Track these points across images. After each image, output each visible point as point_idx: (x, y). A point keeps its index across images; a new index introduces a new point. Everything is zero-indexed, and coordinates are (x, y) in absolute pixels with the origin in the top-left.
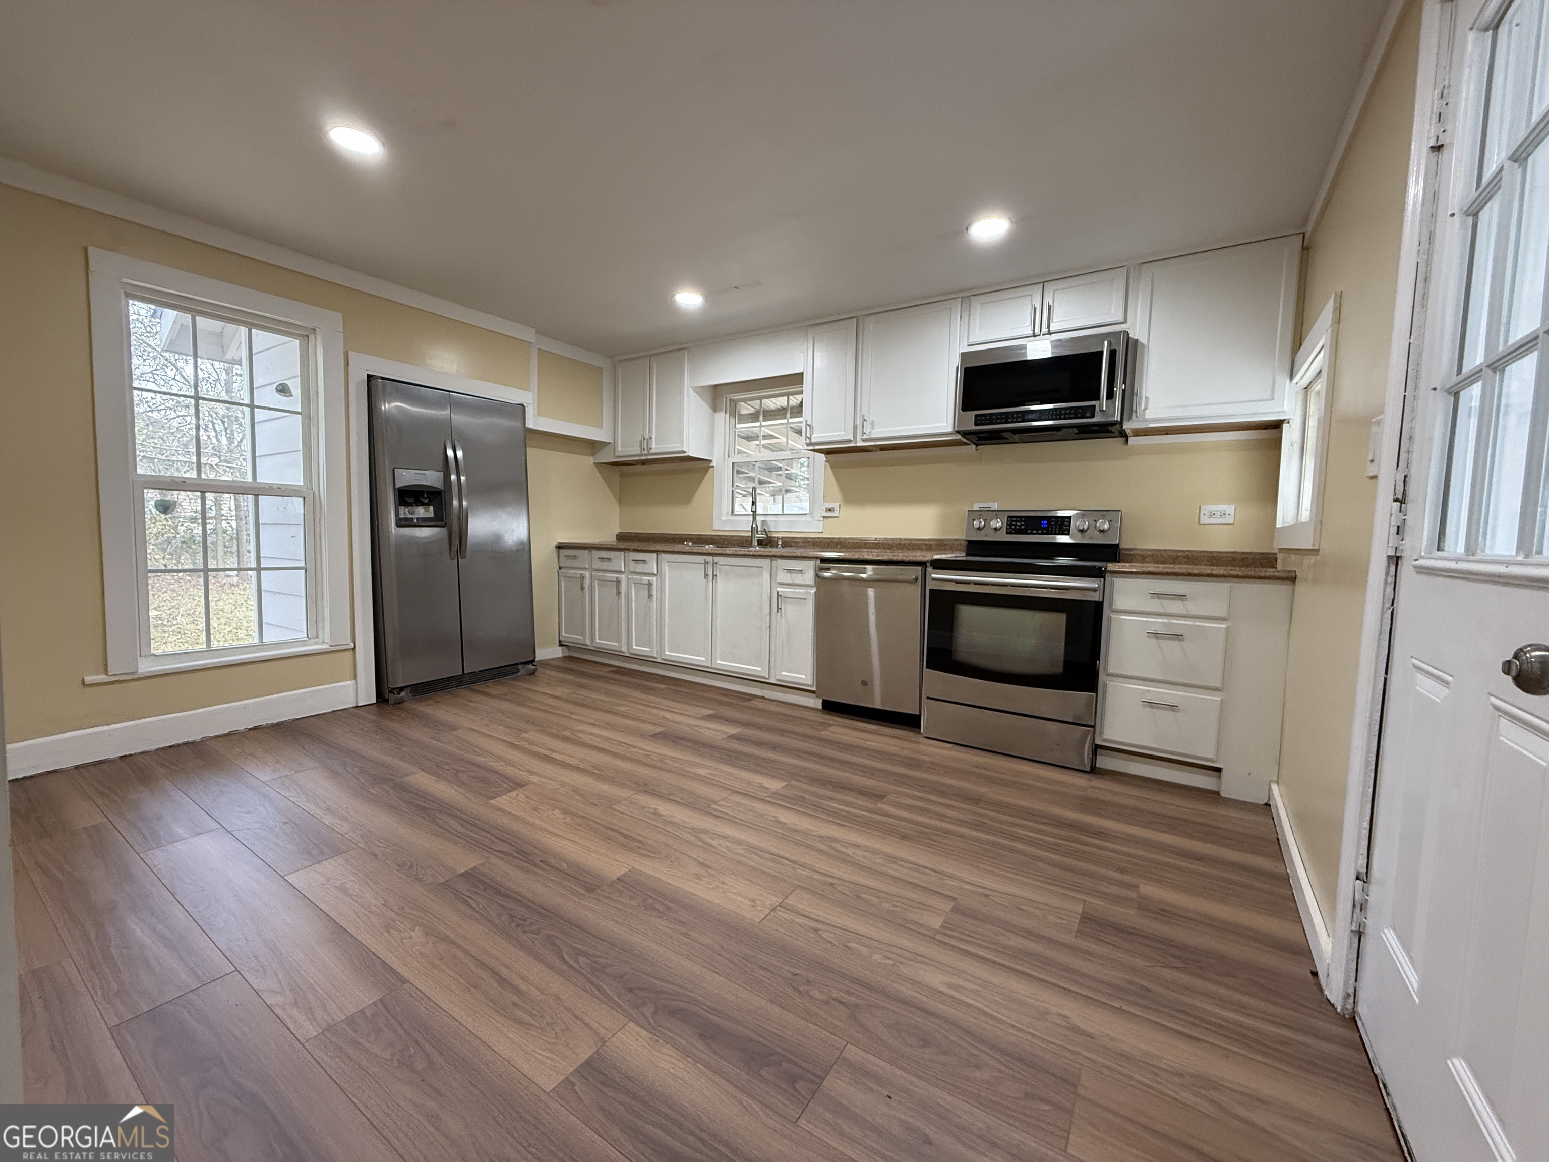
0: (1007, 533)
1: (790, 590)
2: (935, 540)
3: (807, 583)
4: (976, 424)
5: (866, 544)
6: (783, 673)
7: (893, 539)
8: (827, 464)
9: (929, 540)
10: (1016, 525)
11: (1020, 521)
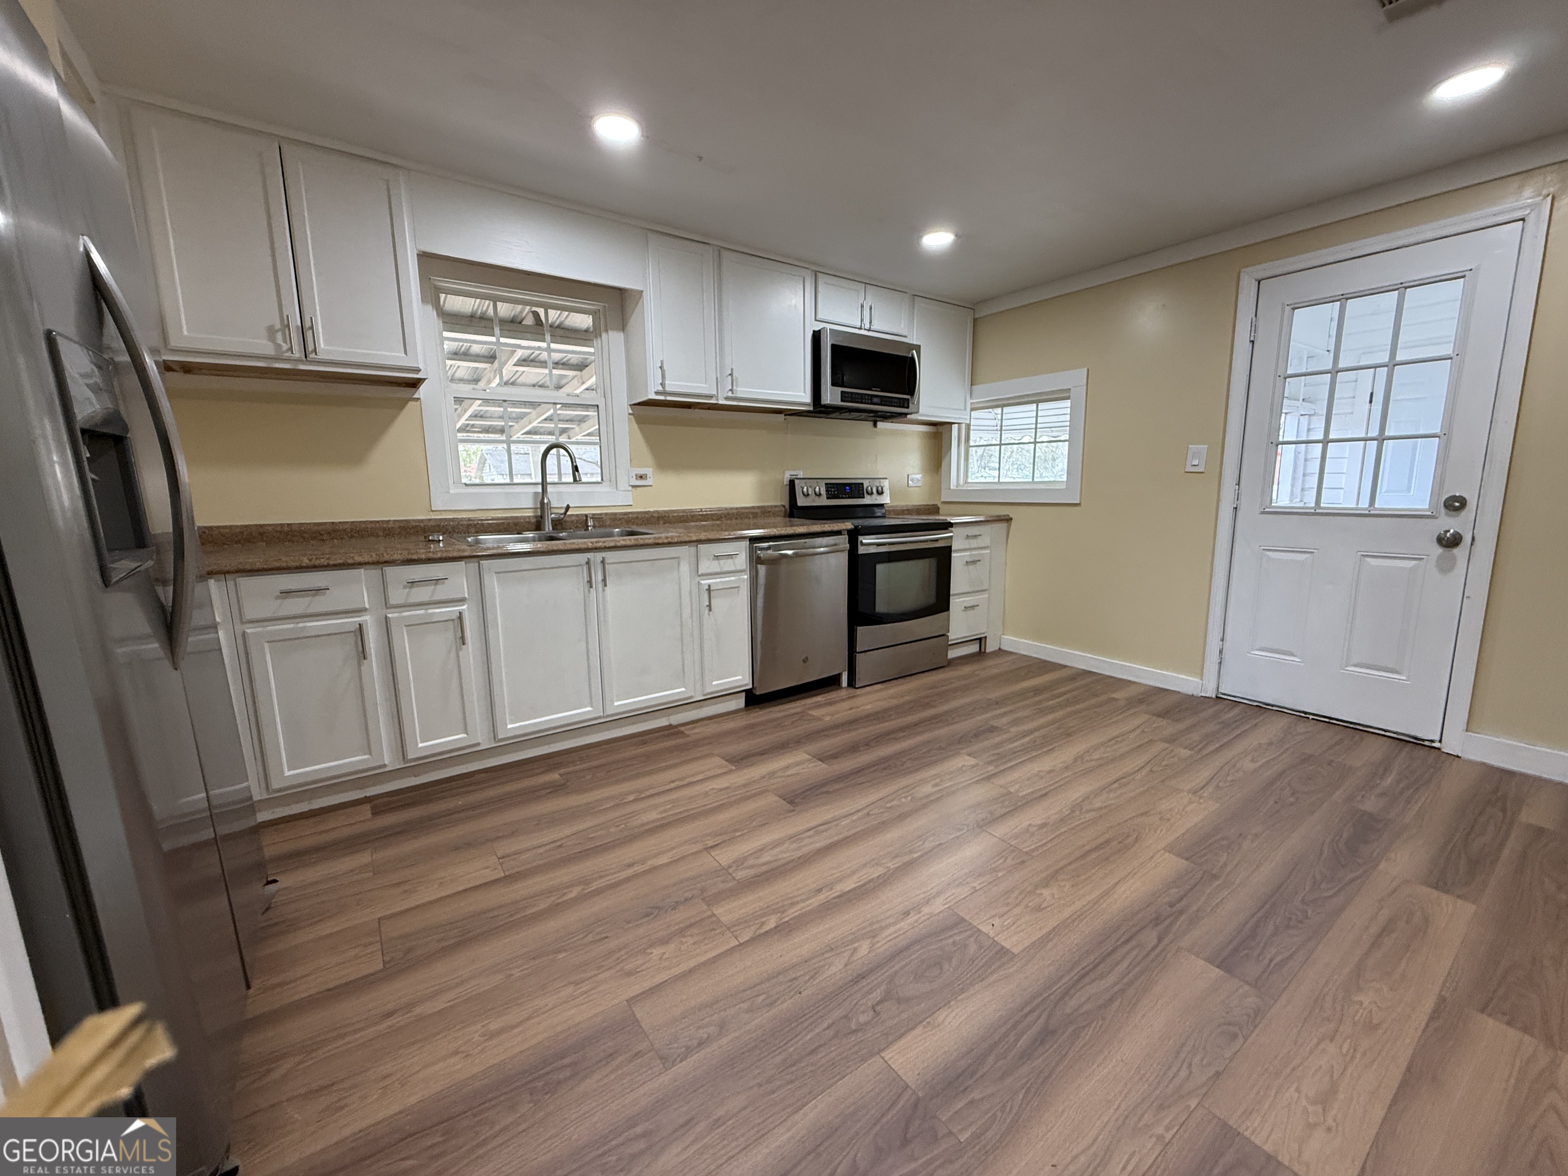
0: (827, 498)
1: (718, 580)
2: (758, 507)
3: (739, 568)
4: (842, 401)
5: (693, 516)
6: (714, 683)
7: (719, 509)
8: (632, 417)
9: (753, 508)
10: (831, 491)
11: (833, 488)
